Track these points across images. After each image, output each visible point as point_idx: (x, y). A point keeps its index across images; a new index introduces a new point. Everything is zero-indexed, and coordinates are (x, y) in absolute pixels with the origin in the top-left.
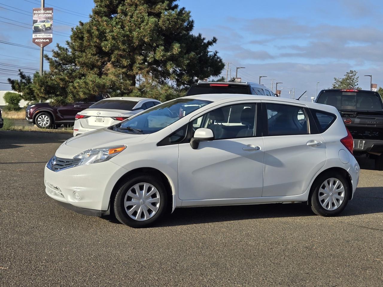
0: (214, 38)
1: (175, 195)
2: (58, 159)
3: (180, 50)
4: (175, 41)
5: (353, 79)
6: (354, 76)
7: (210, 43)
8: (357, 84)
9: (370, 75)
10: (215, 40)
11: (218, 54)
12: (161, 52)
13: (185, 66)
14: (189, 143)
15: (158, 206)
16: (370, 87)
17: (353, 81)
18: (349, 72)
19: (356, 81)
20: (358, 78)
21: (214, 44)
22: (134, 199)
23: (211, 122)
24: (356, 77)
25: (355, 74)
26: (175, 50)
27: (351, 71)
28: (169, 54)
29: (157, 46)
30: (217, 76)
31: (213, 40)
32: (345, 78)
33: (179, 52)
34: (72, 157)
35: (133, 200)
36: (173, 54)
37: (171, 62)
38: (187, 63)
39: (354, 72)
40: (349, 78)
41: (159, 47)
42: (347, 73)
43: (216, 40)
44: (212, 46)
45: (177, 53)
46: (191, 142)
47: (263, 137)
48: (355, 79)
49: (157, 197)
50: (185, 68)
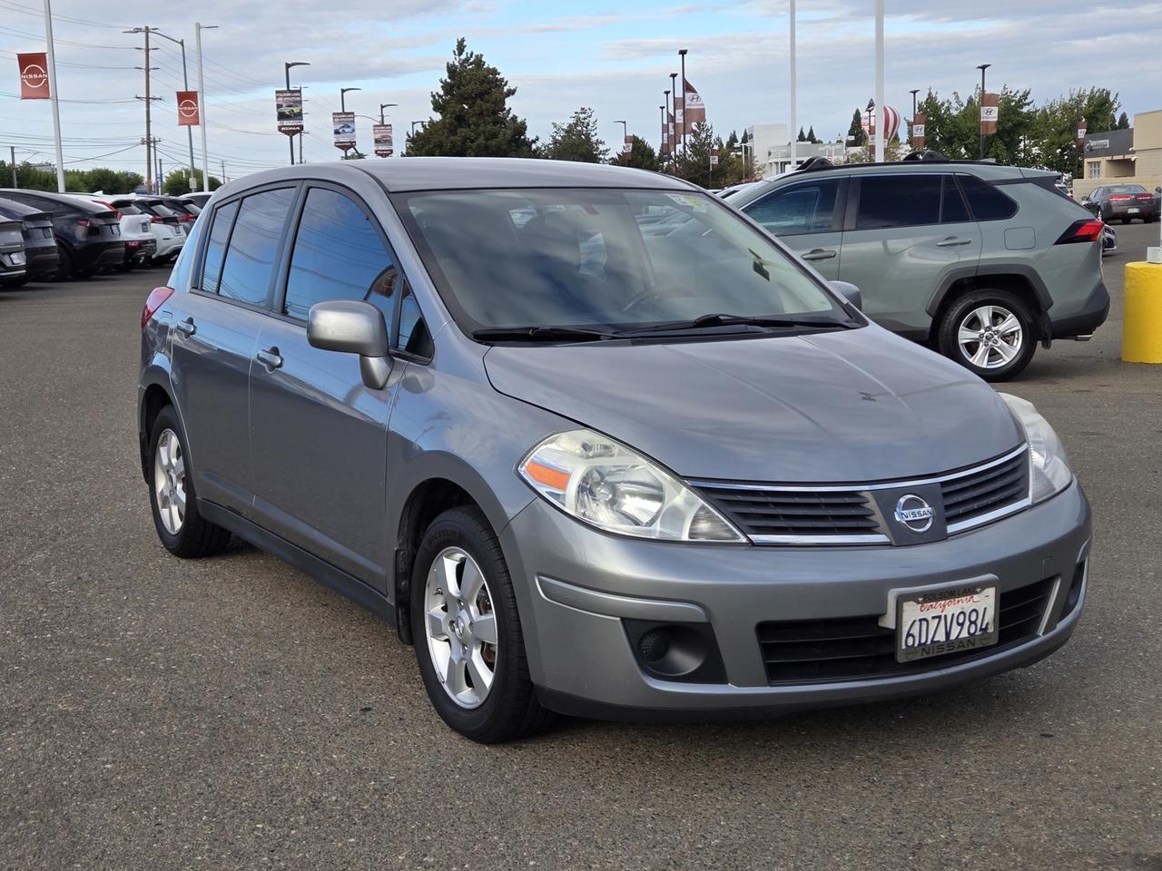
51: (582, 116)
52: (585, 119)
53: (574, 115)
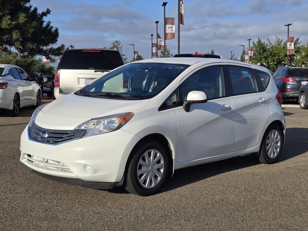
0: (48, 10)
1: (175, 159)
2: (49, 131)
3: (26, 19)
4: (20, 11)
5: (118, 48)
6: (119, 45)
7: (44, 14)
8: (121, 52)
9: (133, 44)
10: (48, 12)
11: (51, 24)
12: (7, 21)
13: (31, 34)
14: (182, 106)
15: (162, 171)
16: (133, 53)
17: (118, 49)
18: (115, 42)
19: (121, 49)
20: (122, 46)
21: (48, 15)
22: (145, 167)
23: (156, 85)
24: (120, 46)
25: (119, 43)
26: (22, 19)
27: (116, 41)
28: (14, 23)
29: (4, 15)
30: (54, 44)
31: (47, 11)
32: (112, 47)
33: (25, 21)
34: (72, 128)
35: (143, 168)
36: (19, 23)
37: (17, 31)
38: (32, 31)
39: (119, 42)
40: (115, 46)
41: (6, 16)
42: (114, 43)
43: (50, 11)
44: (47, 16)
45: (23, 22)
46: (184, 105)
47: (231, 97)
48: (120, 48)
49: (161, 163)
50: (30, 36)
51: (116, 44)
52: (117, 45)
53: (113, 43)
